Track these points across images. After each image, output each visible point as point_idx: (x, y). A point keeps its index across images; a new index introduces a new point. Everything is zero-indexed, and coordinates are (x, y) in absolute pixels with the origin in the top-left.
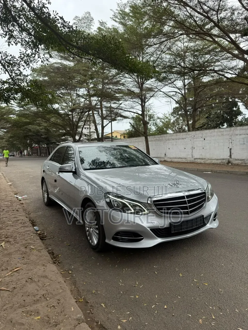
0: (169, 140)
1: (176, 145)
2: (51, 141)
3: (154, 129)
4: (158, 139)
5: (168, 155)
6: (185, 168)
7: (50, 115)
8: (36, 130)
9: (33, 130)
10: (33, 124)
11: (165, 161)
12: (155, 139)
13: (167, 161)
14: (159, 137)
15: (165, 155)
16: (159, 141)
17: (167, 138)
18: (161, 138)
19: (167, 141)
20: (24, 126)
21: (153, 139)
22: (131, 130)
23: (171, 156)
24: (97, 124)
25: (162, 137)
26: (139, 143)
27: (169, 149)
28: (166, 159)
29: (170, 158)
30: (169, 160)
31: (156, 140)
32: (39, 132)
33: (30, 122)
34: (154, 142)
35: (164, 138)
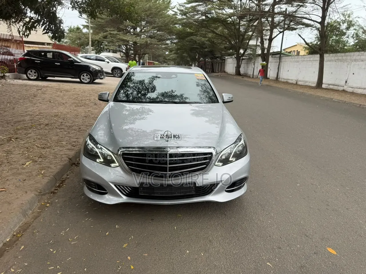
0: (355, 60)
1: (365, 69)
2: (215, 55)
3: (352, 43)
4: (340, 58)
5: (351, 83)
6: (360, 105)
7: (215, 24)
8: (202, 42)
9: (199, 42)
10: (196, 35)
11: (344, 91)
12: (336, 58)
13: (347, 92)
14: (342, 56)
15: (346, 82)
16: (341, 61)
17: (354, 57)
18: (344, 58)
19: (352, 63)
20: (187, 37)
21: (333, 58)
22: (315, 43)
23: (355, 85)
24: (264, 35)
25: (347, 56)
26: (314, 64)
27: (353, 74)
28: (346, 88)
29: (352, 88)
30: (350, 90)
31: (338, 60)
32: (204, 44)
33: (193, 33)
34: (334, 63)
35: (349, 58)
